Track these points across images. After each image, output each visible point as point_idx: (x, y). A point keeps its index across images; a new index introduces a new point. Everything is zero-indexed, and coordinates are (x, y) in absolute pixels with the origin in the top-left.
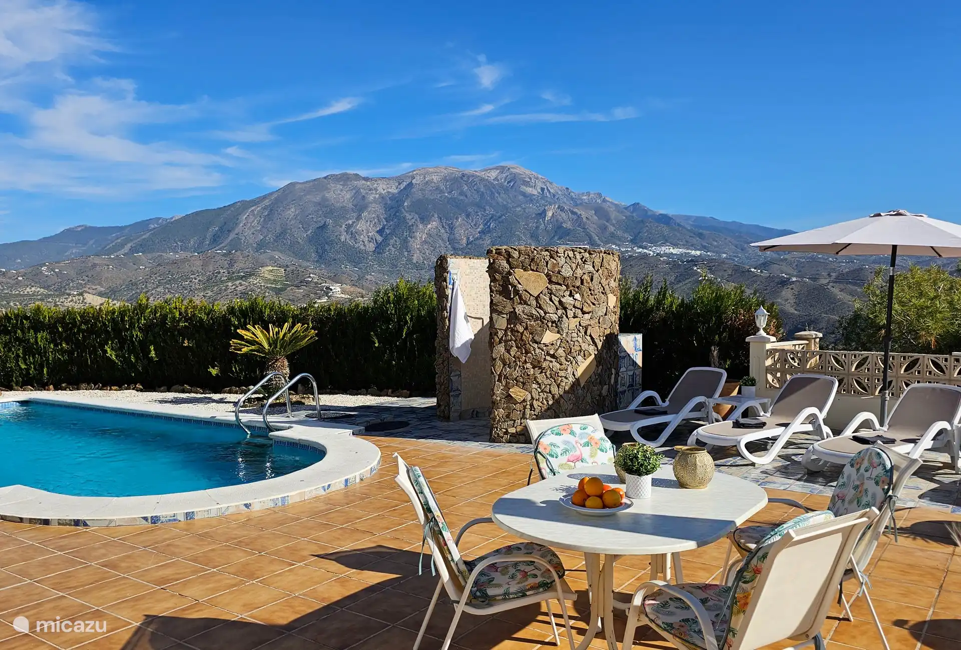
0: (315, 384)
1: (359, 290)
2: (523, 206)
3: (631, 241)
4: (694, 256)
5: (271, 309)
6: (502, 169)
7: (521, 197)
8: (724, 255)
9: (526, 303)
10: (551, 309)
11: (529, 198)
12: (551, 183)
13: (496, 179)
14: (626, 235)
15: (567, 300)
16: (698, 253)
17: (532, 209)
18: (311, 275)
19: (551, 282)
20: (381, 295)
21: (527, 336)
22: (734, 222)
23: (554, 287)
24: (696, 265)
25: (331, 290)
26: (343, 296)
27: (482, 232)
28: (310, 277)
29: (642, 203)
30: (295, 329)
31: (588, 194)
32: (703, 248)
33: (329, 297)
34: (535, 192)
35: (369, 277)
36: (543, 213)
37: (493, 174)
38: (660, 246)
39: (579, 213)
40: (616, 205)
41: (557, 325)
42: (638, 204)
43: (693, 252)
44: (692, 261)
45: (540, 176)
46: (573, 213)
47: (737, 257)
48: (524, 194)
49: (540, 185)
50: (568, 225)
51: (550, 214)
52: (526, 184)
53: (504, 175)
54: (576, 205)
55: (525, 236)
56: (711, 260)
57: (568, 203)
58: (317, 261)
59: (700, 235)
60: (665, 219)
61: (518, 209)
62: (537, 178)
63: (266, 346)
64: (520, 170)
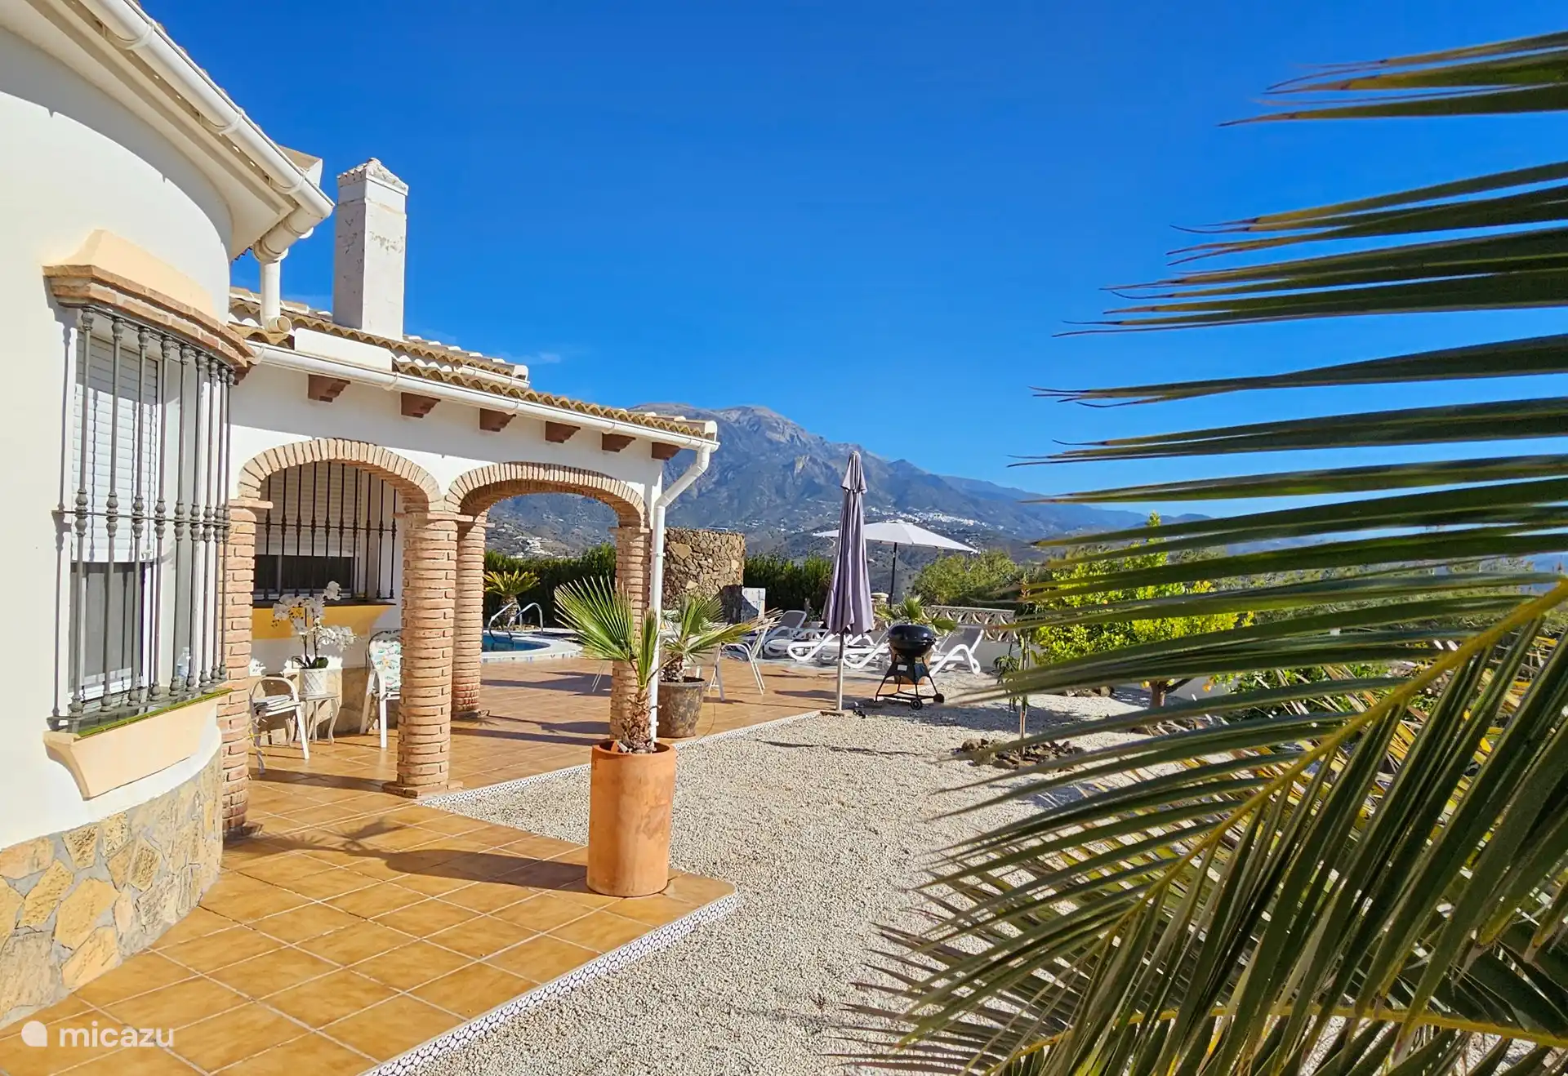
0: (541, 612)
1: (564, 546)
2: (768, 454)
3: (895, 504)
4: (967, 526)
5: (503, 561)
6: (745, 411)
7: (766, 445)
8: (1002, 527)
9: (677, 563)
10: (692, 567)
11: (775, 446)
12: (802, 430)
13: (737, 421)
14: (889, 497)
15: (703, 562)
16: (971, 522)
17: (779, 459)
18: (506, 526)
19: (693, 551)
20: (588, 554)
21: (677, 584)
22: (1013, 489)
23: (695, 554)
24: (968, 537)
25: (528, 544)
26: (543, 552)
27: (718, 483)
28: (503, 527)
29: (908, 460)
30: (523, 576)
31: (846, 445)
32: (978, 517)
33: (526, 553)
34: (783, 440)
35: (575, 530)
36: (792, 465)
37: (734, 416)
38: (928, 512)
39: (834, 467)
40: (878, 460)
41: (696, 577)
42: (903, 461)
43: (966, 522)
44: (964, 531)
45: (790, 421)
46: (828, 467)
47: (1016, 530)
48: (770, 441)
49: (788, 431)
50: (821, 481)
51: (799, 466)
52: (774, 430)
53: (747, 418)
54: (831, 458)
55: (769, 491)
56: (985, 532)
57: (822, 455)
58: (514, 509)
59: (975, 503)
60: (936, 481)
61: (763, 458)
62: (786, 424)
63: (502, 587)
64: (764, 411)
